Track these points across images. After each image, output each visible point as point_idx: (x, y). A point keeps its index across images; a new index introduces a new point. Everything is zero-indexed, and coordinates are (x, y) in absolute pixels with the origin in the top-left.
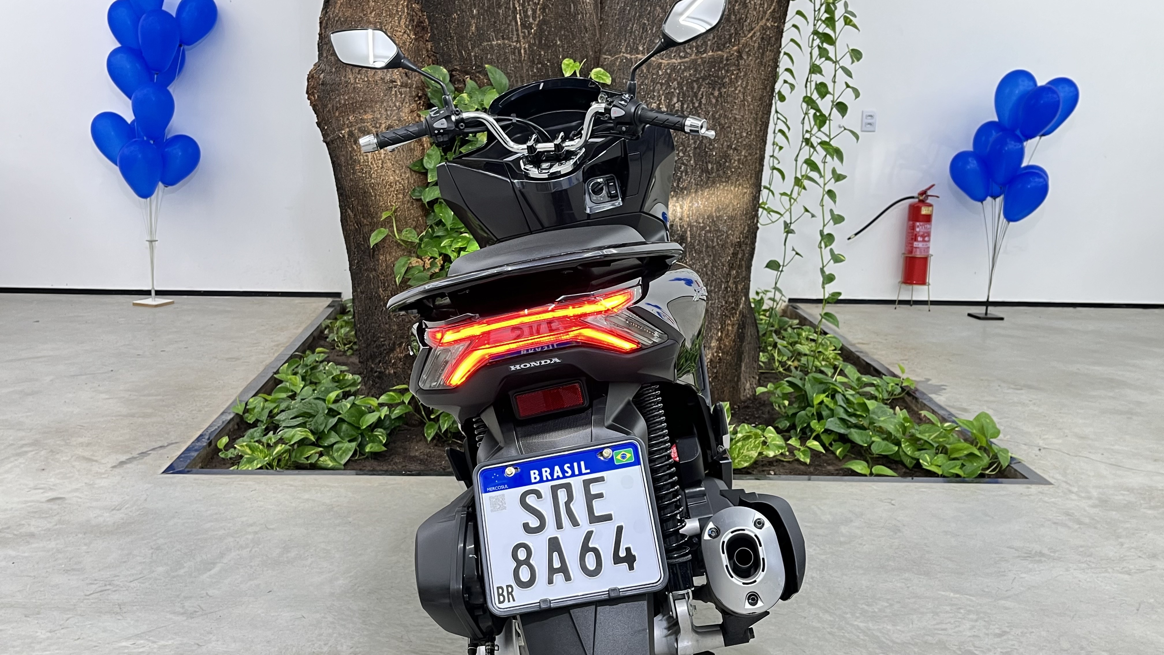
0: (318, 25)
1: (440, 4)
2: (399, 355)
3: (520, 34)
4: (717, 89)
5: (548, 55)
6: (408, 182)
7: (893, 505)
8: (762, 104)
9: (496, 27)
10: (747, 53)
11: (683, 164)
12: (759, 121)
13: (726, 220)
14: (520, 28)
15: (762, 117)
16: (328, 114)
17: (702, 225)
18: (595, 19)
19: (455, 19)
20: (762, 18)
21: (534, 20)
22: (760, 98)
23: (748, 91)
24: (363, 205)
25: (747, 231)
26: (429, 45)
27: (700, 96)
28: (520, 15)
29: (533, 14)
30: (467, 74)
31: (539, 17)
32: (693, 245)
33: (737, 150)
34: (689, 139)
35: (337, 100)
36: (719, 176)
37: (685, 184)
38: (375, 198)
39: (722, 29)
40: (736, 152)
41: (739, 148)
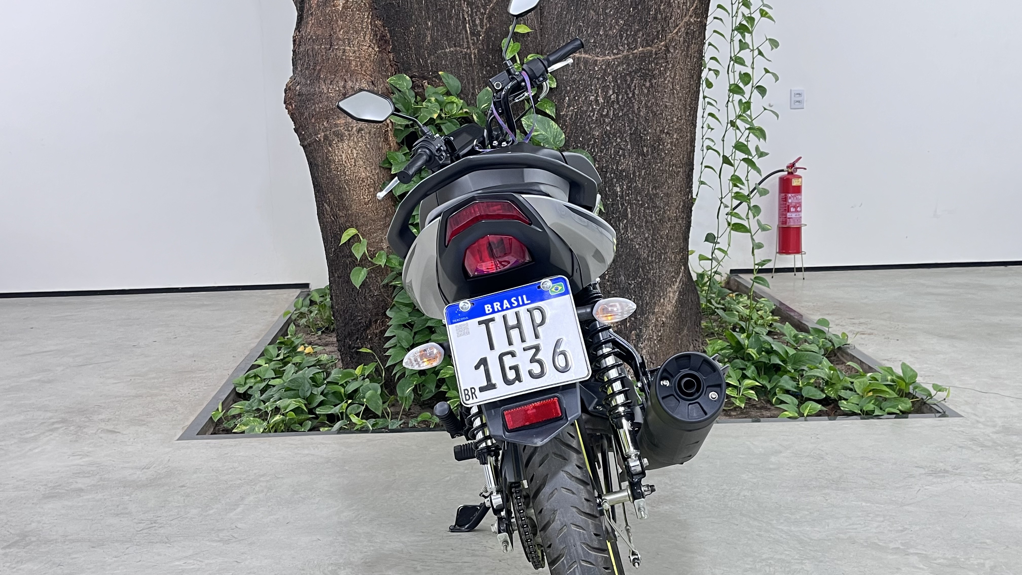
0: (292, 42)
1: (399, 19)
2: (375, 331)
3: (470, 41)
4: (648, 80)
5: (495, 59)
6: (378, 177)
8: (690, 91)
9: (448, 36)
10: (674, 47)
11: (621, 148)
12: (688, 107)
13: (662, 198)
14: (469, 36)
15: (691, 103)
16: (305, 121)
17: (640, 202)
19: (412, 31)
20: (686, 15)
21: (482, 28)
22: (688, 87)
23: (677, 81)
24: (339, 199)
25: (683, 206)
26: (391, 56)
27: (633, 88)
28: (469, 24)
29: (480, 23)
30: (425, 80)
31: (486, 25)
33: (669, 134)
34: (625, 126)
35: (313, 108)
36: (654, 158)
37: (623, 167)
38: (350, 193)
39: (650, 27)
40: (668, 136)
41: (671, 132)
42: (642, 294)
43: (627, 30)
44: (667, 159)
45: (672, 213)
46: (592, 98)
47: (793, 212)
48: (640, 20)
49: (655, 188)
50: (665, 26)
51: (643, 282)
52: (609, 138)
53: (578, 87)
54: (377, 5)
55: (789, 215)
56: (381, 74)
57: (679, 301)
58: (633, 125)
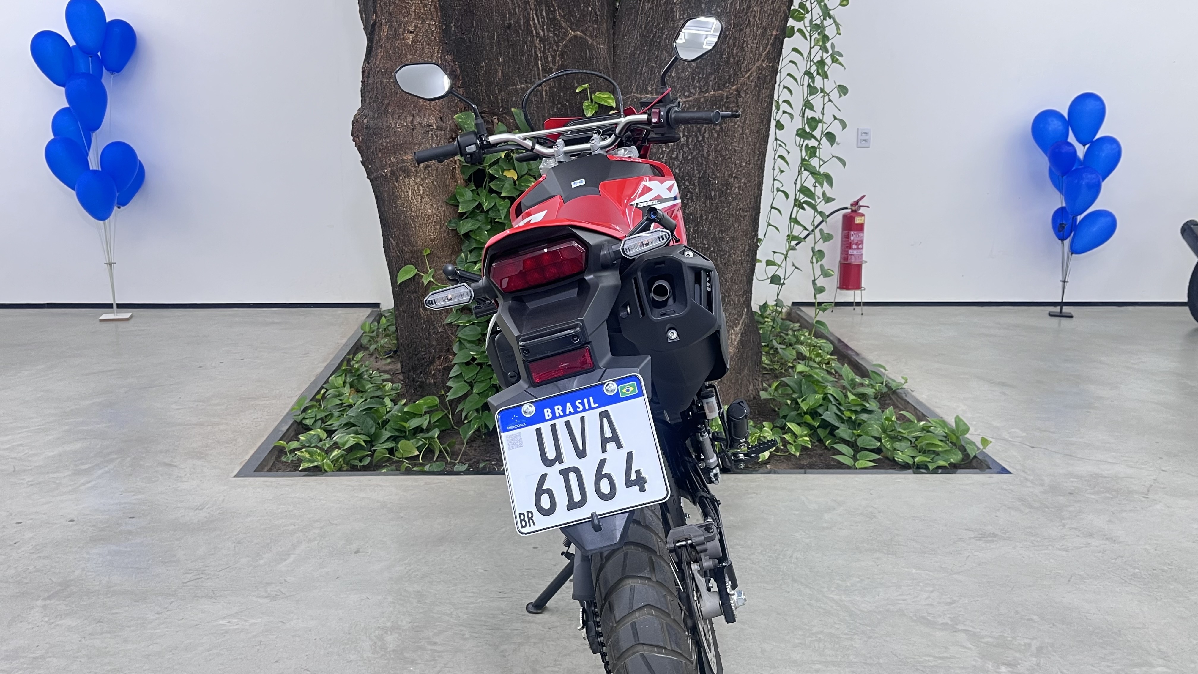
0: (361, 74)
1: (470, 54)
2: (438, 367)
6: (444, 214)
8: (759, 136)
9: (520, 72)
10: (745, 91)
11: (689, 192)
12: (756, 149)
13: (728, 241)
14: (541, 73)
15: (760, 148)
16: (372, 155)
17: (706, 246)
18: (608, 63)
19: (483, 67)
20: (758, 59)
21: (554, 64)
22: (758, 131)
24: (404, 235)
25: (748, 249)
26: (461, 91)
28: (541, 61)
29: (553, 60)
30: (495, 116)
31: (559, 63)
33: (738, 178)
34: (694, 169)
35: (380, 142)
36: (721, 202)
37: (691, 210)
38: (415, 229)
39: (722, 71)
40: (736, 180)
41: (739, 176)
43: (699, 73)
44: (735, 203)
45: (737, 256)
47: (855, 249)
49: (721, 231)
50: (737, 70)
54: (447, 40)
55: (851, 252)
56: (450, 109)
57: (742, 343)
58: (702, 169)
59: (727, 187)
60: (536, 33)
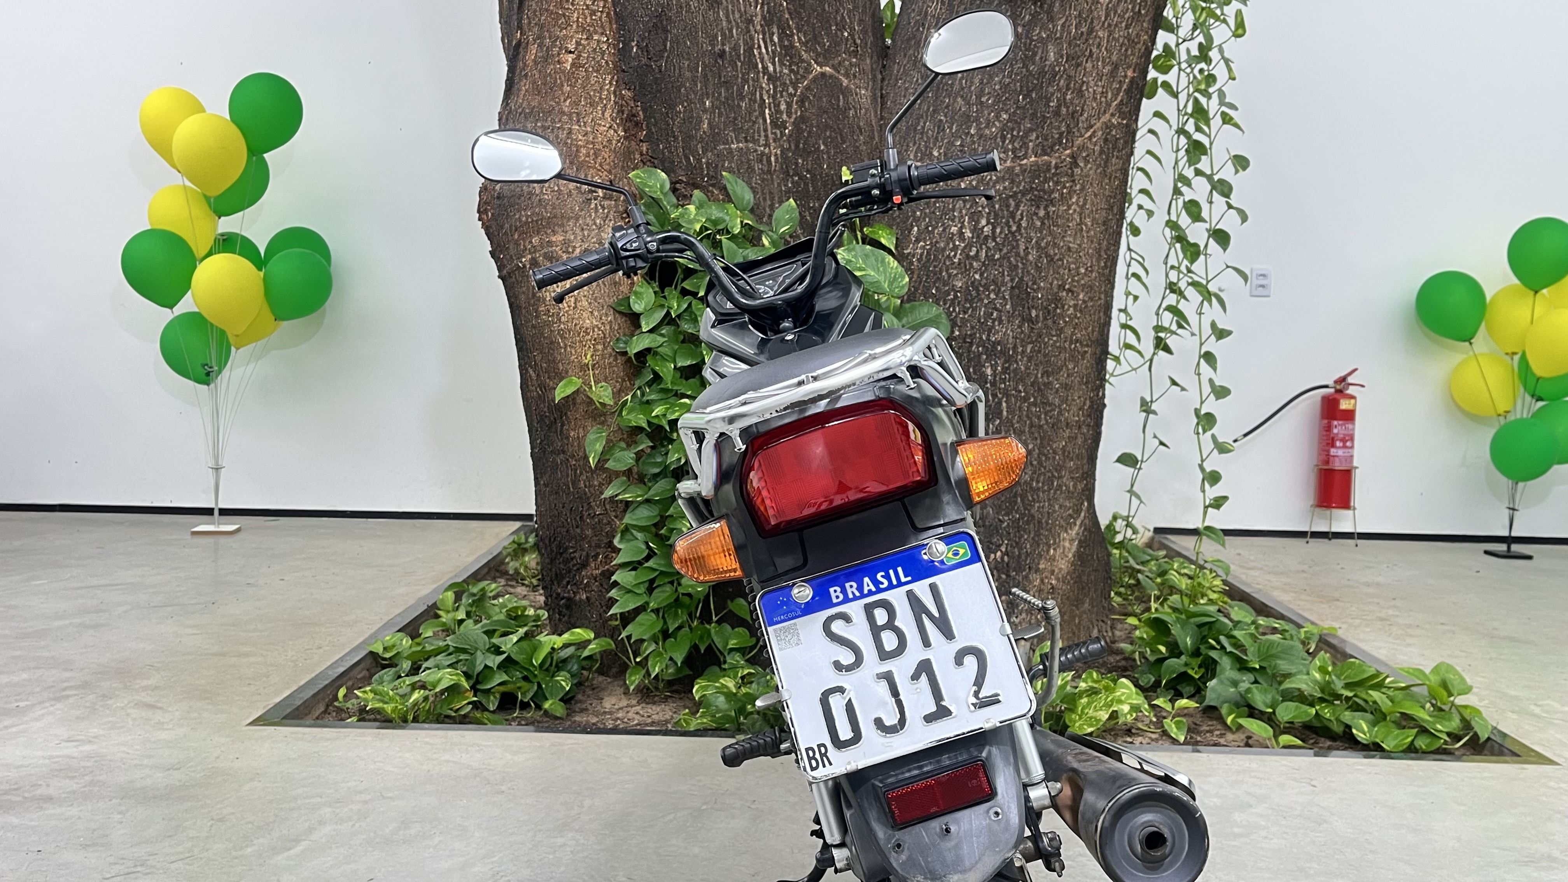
1: (660, 91)
2: (594, 573)
3: (770, 135)
4: (1042, 208)
6: (611, 328)
7: (1314, 786)
8: (1106, 230)
9: (736, 125)
10: (1085, 158)
11: (996, 309)
12: (1103, 253)
13: (1057, 390)
14: (769, 127)
15: (1108, 249)
16: (504, 238)
17: (1023, 394)
18: (873, 118)
19: (680, 112)
20: (1105, 111)
21: (789, 115)
22: (1104, 222)
23: (1087, 212)
24: (549, 360)
25: (1090, 407)
26: (644, 147)
27: (1018, 217)
28: (770, 110)
29: (787, 109)
30: (696, 188)
31: (796, 113)
32: (1012, 422)
33: (1073, 292)
34: (1003, 274)
35: (517, 216)
36: (1046, 327)
37: (999, 336)
38: (565, 351)
39: (1048, 126)
40: (1070, 294)
41: (1075, 289)
42: (1020, 538)
43: (1013, 129)
44: (1068, 331)
45: (1073, 415)
46: (954, 229)
48: (1034, 115)
49: (1046, 373)
50: (1072, 126)
51: (1023, 519)
52: (978, 291)
53: (934, 213)
54: (625, 65)
57: (1079, 555)
58: (1017, 275)
59: (1056, 305)
60: (763, 67)
